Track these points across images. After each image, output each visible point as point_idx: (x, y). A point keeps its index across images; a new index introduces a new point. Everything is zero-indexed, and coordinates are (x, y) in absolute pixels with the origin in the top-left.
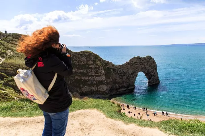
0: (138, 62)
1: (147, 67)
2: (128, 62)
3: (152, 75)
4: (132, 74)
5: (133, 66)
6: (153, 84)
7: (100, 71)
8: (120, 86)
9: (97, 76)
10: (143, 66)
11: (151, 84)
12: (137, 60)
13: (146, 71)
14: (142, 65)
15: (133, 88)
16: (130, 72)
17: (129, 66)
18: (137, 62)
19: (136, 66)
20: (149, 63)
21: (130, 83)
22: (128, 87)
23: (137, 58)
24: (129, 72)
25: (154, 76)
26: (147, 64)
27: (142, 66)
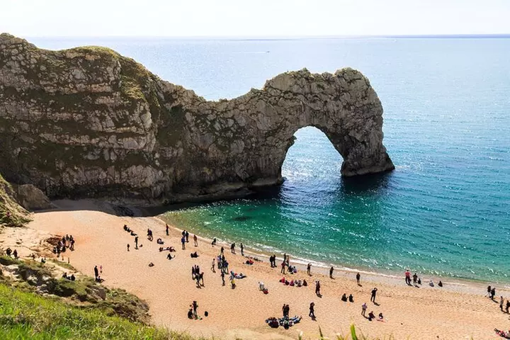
0: (300, 91)
1: (336, 109)
2: (258, 92)
3: (354, 142)
4: (273, 132)
5: (276, 104)
6: (360, 172)
7: (136, 117)
8: (219, 174)
9: (120, 136)
10: (318, 106)
11: (350, 174)
12: (296, 83)
13: (330, 126)
14: (314, 101)
15: (273, 182)
16: (265, 124)
17: (262, 105)
18: (295, 89)
19: (290, 103)
20: (346, 97)
21: (262, 164)
22: (252, 178)
23: (295, 77)
24: (261, 127)
25: (364, 143)
26: (336, 99)
27: (312, 105)
